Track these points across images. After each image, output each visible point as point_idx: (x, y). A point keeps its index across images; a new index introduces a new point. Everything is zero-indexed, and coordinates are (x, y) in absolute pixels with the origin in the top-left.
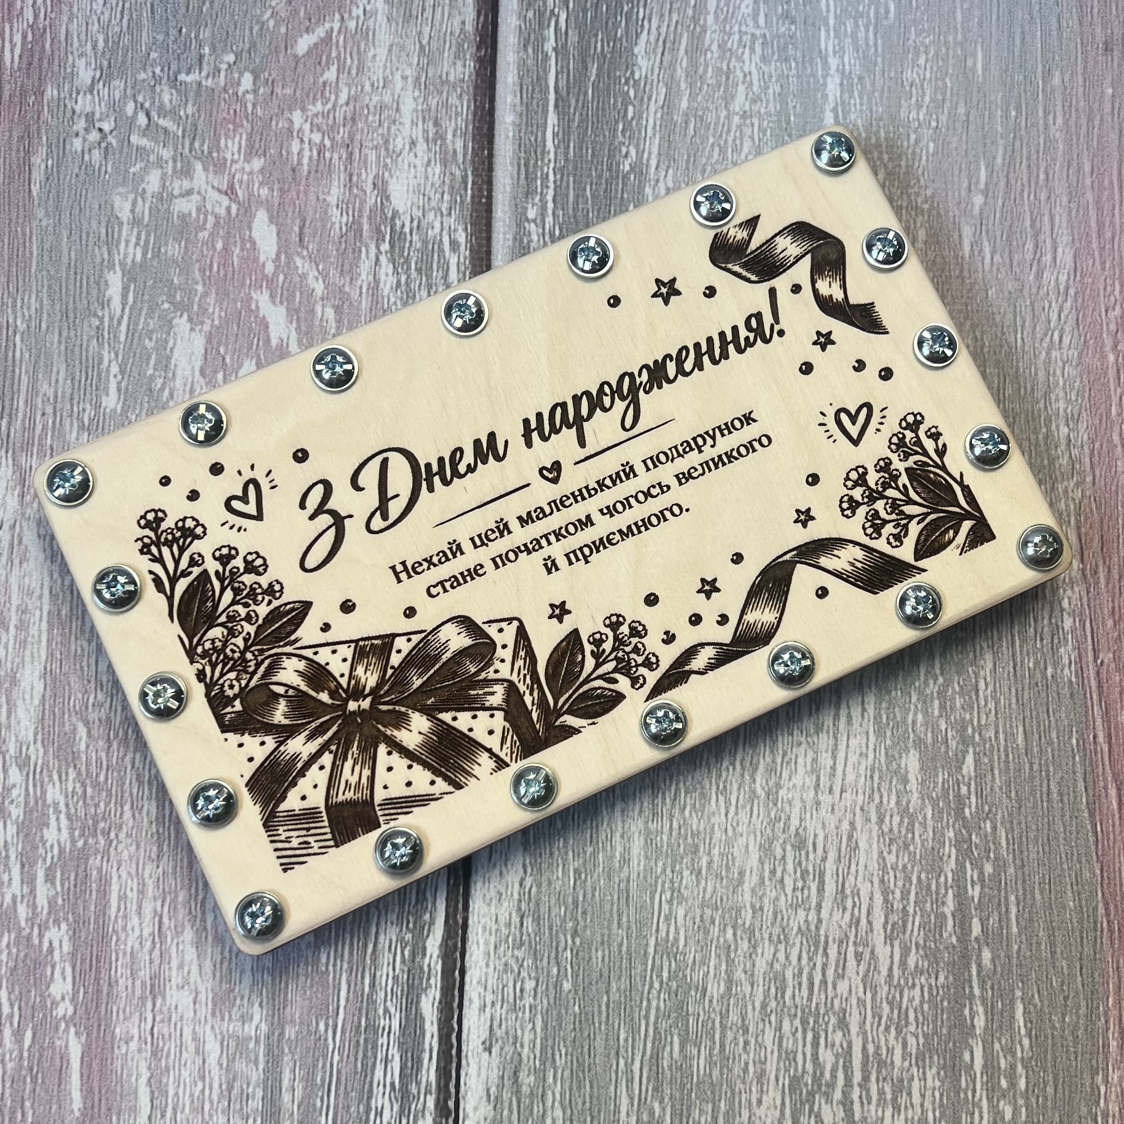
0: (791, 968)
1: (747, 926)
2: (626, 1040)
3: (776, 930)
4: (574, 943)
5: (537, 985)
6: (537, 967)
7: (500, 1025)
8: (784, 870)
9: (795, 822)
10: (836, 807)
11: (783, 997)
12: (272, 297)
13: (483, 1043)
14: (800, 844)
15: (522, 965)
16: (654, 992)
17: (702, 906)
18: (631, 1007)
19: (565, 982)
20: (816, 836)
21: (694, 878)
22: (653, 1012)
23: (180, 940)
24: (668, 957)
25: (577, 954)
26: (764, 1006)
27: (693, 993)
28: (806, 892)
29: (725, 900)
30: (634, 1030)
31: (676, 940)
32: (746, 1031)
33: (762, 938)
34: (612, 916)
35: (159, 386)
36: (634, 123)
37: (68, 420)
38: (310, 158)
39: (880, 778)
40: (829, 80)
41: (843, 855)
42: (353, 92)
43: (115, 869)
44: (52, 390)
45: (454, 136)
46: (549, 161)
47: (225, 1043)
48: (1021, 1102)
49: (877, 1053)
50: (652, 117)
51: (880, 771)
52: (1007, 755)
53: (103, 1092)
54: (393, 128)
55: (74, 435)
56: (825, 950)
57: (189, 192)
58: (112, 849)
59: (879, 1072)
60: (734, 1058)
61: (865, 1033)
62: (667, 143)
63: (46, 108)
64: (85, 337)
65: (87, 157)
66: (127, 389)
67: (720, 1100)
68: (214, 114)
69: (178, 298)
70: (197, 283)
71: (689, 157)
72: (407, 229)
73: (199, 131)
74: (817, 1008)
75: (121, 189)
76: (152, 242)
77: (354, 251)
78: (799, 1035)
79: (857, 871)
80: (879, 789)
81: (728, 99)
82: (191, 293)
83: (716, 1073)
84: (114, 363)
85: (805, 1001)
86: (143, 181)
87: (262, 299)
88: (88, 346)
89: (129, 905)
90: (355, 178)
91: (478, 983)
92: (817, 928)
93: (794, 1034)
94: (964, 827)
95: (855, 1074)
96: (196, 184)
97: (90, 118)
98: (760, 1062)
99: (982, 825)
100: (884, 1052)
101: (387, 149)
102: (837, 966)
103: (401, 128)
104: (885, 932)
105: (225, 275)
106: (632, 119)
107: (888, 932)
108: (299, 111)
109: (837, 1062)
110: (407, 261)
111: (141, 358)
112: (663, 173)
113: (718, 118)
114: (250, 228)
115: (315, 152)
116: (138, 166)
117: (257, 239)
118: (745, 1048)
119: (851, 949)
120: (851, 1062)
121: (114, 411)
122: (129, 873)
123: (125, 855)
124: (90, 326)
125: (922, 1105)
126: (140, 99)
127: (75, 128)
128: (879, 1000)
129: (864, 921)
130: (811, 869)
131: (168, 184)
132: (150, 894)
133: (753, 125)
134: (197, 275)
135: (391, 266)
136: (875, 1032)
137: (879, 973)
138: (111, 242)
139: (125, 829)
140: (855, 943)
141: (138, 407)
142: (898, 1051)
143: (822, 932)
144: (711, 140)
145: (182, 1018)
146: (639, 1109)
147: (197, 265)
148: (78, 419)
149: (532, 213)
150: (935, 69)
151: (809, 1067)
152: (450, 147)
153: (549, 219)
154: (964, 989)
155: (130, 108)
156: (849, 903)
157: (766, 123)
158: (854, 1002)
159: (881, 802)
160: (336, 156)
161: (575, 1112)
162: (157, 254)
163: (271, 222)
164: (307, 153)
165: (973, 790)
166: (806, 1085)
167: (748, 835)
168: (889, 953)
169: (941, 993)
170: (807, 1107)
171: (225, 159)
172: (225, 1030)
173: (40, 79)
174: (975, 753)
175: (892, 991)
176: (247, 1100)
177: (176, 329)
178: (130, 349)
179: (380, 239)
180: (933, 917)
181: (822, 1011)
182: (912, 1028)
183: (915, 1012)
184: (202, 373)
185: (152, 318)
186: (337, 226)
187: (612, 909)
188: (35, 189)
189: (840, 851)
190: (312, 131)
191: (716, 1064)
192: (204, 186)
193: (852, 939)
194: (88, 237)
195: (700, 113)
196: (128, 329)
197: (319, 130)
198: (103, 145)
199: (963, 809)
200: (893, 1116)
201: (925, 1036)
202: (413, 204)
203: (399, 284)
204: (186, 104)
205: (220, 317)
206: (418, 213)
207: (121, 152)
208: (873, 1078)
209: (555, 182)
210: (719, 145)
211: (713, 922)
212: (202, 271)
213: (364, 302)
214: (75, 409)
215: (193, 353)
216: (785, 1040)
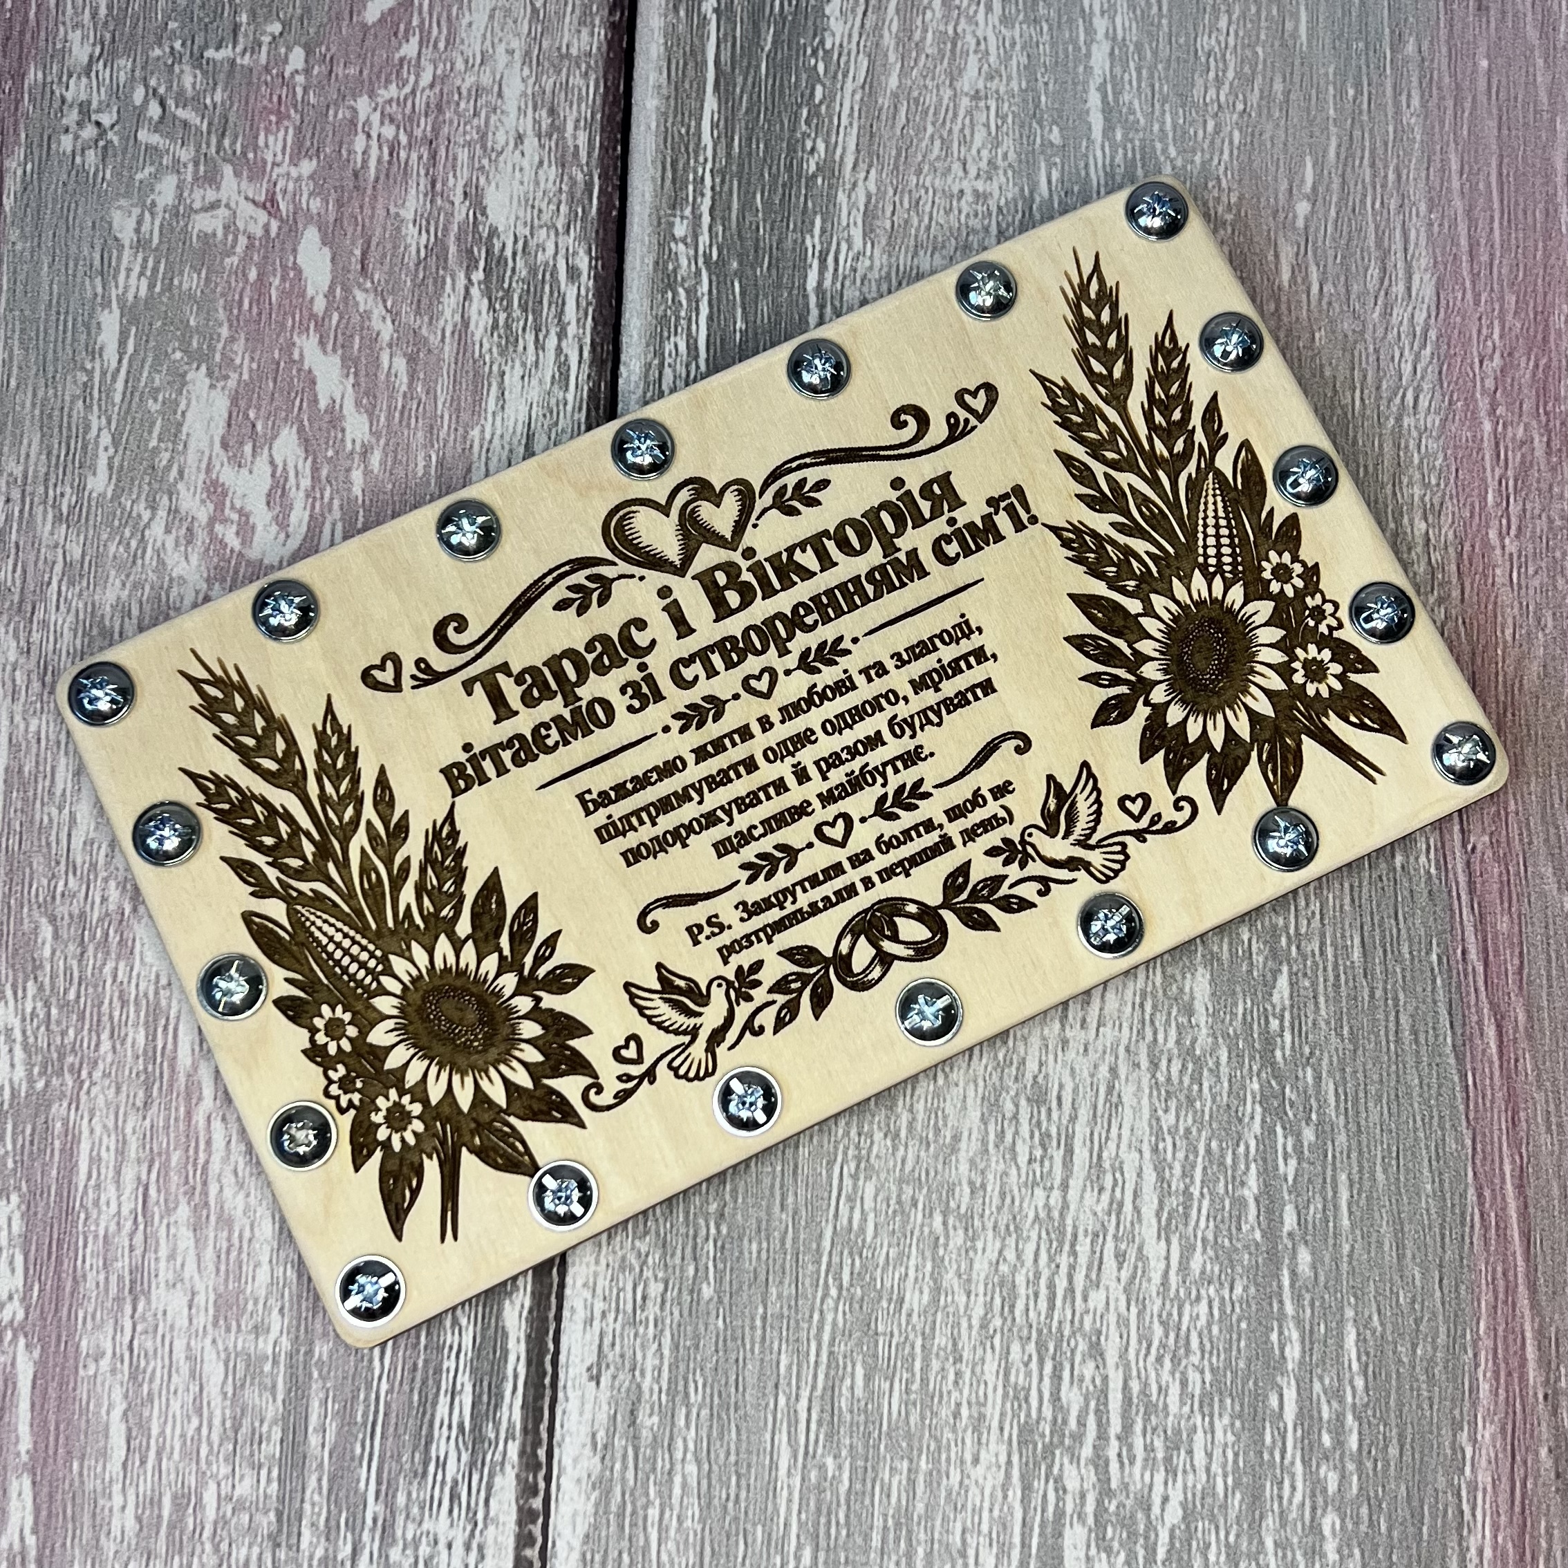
0: (1024, 1271)
1: (963, 1210)
2: (789, 1367)
3: (1004, 1219)
4: (719, 1231)
5: (666, 1290)
6: (666, 1265)
7: (613, 1345)
8: (1016, 1133)
9: (1032, 1066)
10: (1090, 1048)
11: (1012, 1311)
12: (322, 343)
13: (589, 1369)
14: (1039, 1098)
15: (645, 1263)
16: (830, 1302)
17: (901, 1181)
18: (797, 1322)
19: (704, 1286)
20: (1061, 1086)
21: (889, 1142)
22: (828, 1329)
23: (172, 1220)
24: (851, 1254)
25: (723, 1247)
26: (984, 1326)
27: (884, 1304)
28: (1047, 1163)
29: (932, 1174)
30: (800, 1354)
31: (862, 1230)
32: (958, 1360)
33: (984, 1228)
34: (772, 1194)
35: (164, 462)
36: (823, 108)
37: (41, 508)
38: (379, 161)
39: (1154, 1007)
40: (1094, 47)
41: (1099, 1114)
42: (439, 72)
43: (86, 1120)
44: (21, 468)
45: (576, 128)
46: (706, 160)
47: (231, 1364)
48: (1351, 1466)
49: (1144, 1392)
50: (849, 98)
51: (1154, 996)
52: (1337, 977)
53: (62, 1427)
54: (493, 118)
55: (48, 527)
56: (1073, 1245)
57: (214, 206)
58: (83, 1093)
59: (1146, 1420)
60: (941, 1396)
61: (1127, 1366)
62: (869, 136)
63: (26, 96)
64: (67, 398)
65: (78, 160)
66: (121, 466)
67: (919, 1456)
68: (252, 101)
69: (195, 344)
70: (221, 325)
71: (899, 155)
72: (508, 252)
73: (231, 124)
74: (1060, 1330)
75: (123, 202)
76: (162, 270)
77: (435, 282)
78: (1034, 1365)
79: (1120, 1136)
80: (1152, 1022)
81: (953, 76)
82: (213, 338)
83: (914, 1418)
84: (105, 433)
85: (1042, 1318)
86: (152, 190)
87: (308, 347)
88: (71, 409)
89: (103, 1171)
90: (439, 186)
91: (585, 1285)
92: (1062, 1215)
93: (1026, 1365)
94: (1275, 1077)
95: (1112, 1421)
96: (223, 195)
97: (85, 109)
98: (978, 1403)
99: (1300, 1074)
100: (1154, 1388)
101: (484, 147)
102: (1089, 1269)
103: (504, 118)
104: (1159, 1222)
105: (260, 314)
106: (821, 102)
107: (1163, 1223)
108: (366, 97)
109: (1087, 1405)
110: (508, 292)
111: (142, 425)
112: (863, 175)
113: (940, 100)
114: (295, 251)
115: (386, 150)
116: (147, 171)
117: (303, 266)
118: (956, 1383)
119: (1110, 1244)
120: (1106, 1404)
121: (102, 495)
122: (105, 1126)
123: (101, 1101)
124: (75, 382)
125: (1208, 1470)
126: (153, 82)
127: (64, 121)
128: (1148, 1319)
129: (1128, 1207)
130: (1054, 1131)
131: (186, 194)
132: (133, 1155)
133: (988, 108)
134: (222, 315)
135: (486, 301)
136: (1141, 1364)
137: (1149, 1280)
138: (106, 272)
139: (101, 1066)
140: (1115, 1237)
141: (135, 490)
142: (1175, 1390)
143: (1069, 1221)
144: (930, 130)
145: (172, 1327)
146: (804, 1466)
147: (222, 302)
148: (53, 506)
149: (680, 230)
150: (1241, 34)
151: (1047, 1412)
152: (570, 143)
153: (704, 239)
154: (1271, 1305)
155: (139, 95)
156: (1108, 1181)
157: (1006, 105)
158: (1112, 1318)
159: (1155, 1040)
160: (414, 156)
161: (715, 1468)
162: (169, 287)
163: (324, 244)
164: (374, 152)
165: (1287, 1024)
166: (1043, 1435)
167: (967, 1083)
168: (1164, 1253)
169: (1238, 1310)
170: (1043, 1468)
171: (264, 162)
172: (231, 1345)
173: (20, 57)
174: (1291, 973)
175: (1168, 1306)
176: (260, 1443)
177: (190, 387)
178: (128, 412)
179: (471, 266)
180: (1227, 1203)
181: (1067, 1333)
182: (1195, 1359)
183: (1200, 1336)
184: (225, 445)
185: (159, 372)
186: (413, 249)
187: (773, 1186)
188: (8, 203)
189: (1095, 1107)
190: (382, 123)
191: (914, 1404)
192: (235, 197)
193: (1112, 1230)
194: (76, 265)
195: (915, 94)
196: (126, 387)
197: (392, 120)
198: (101, 143)
199: (1273, 1051)
200: (1166, 1483)
201: (1213, 1370)
202: (517, 218)
203: (495, 326)
204: (214, 89)
205: (251, 370)
206: (523, 231)
207: (124, 153)
208: (1138, 1428)
209: (713, 188)
210: (941, 137)
211: (915, 1205)
212: (228, 308)
213: (447, 348)
214: (51, 492)
215: (211, 419)
216: (1013, 1372)
